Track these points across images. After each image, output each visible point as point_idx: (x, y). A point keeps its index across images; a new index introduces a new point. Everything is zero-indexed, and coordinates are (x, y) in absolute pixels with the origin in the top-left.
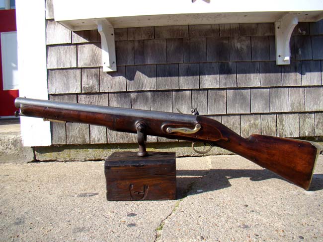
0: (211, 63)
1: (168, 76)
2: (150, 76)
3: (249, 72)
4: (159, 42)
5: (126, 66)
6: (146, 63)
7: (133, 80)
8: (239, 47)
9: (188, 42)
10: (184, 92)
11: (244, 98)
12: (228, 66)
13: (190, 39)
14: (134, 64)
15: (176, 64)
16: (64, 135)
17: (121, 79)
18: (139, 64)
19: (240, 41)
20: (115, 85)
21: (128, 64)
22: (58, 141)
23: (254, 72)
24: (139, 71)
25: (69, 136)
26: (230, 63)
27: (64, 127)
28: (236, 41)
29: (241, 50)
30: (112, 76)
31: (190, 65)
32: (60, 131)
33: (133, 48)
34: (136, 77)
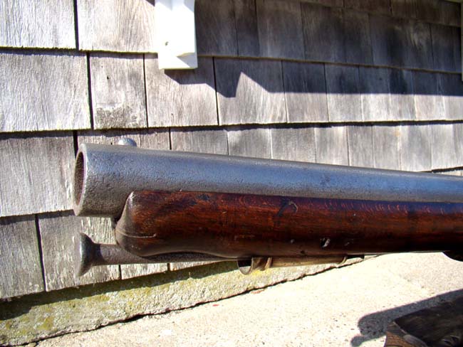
0: (377, 68)
1: (306, 92)
2: (271, 89)
3: (430, 93)
4: (287, 8)
5: (213, 58)
6: (264, 56)
7: (234, 96)
8: (416, 43)
9: (341, 17)
10: (334, 128)
11: (423, 142)
12: (402, 78)
13: (343, 13)
14: (235, 55)
15: (320, 63)
16: (36, 266)
17: (203, 92)
18: (248, 56)
19: (417, 30)
20: (189, 106)
21: (223, 54)
22: (16, 287)
23: (435, 93)
24: (245, 73)
25: (51, 264)
26: (405, 72)
27: (34, 237)
28: (412, 29)
29: (420, 49)
30: (180, 81)
31: (344, 69)
32: (21, 254)
33: (233, 13)
34: (240, 88)
